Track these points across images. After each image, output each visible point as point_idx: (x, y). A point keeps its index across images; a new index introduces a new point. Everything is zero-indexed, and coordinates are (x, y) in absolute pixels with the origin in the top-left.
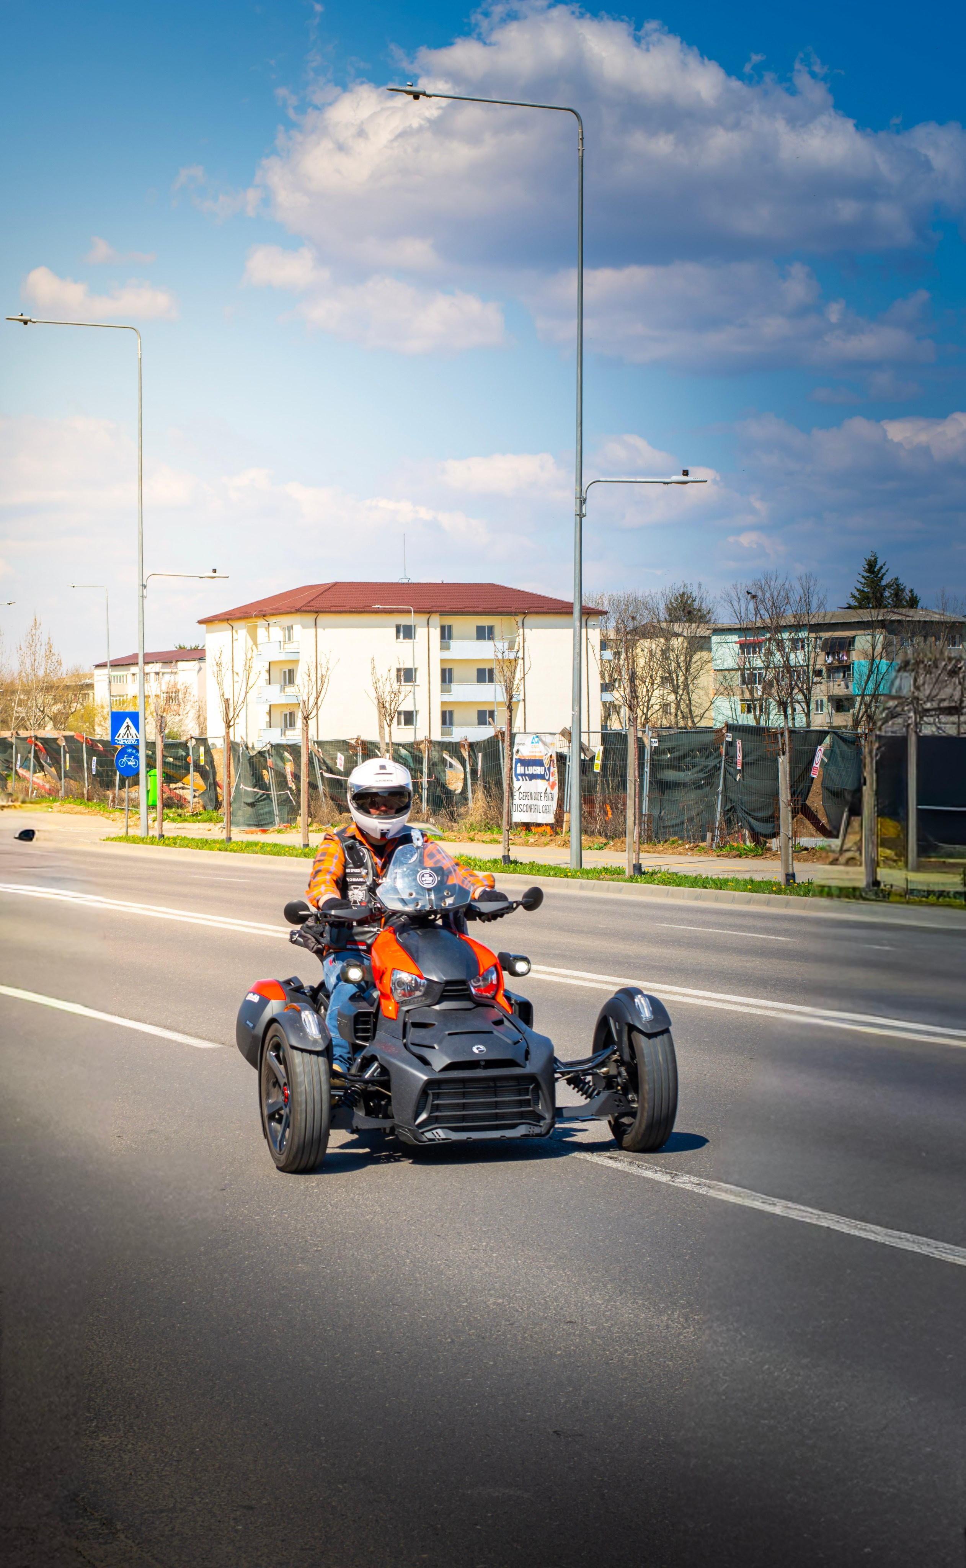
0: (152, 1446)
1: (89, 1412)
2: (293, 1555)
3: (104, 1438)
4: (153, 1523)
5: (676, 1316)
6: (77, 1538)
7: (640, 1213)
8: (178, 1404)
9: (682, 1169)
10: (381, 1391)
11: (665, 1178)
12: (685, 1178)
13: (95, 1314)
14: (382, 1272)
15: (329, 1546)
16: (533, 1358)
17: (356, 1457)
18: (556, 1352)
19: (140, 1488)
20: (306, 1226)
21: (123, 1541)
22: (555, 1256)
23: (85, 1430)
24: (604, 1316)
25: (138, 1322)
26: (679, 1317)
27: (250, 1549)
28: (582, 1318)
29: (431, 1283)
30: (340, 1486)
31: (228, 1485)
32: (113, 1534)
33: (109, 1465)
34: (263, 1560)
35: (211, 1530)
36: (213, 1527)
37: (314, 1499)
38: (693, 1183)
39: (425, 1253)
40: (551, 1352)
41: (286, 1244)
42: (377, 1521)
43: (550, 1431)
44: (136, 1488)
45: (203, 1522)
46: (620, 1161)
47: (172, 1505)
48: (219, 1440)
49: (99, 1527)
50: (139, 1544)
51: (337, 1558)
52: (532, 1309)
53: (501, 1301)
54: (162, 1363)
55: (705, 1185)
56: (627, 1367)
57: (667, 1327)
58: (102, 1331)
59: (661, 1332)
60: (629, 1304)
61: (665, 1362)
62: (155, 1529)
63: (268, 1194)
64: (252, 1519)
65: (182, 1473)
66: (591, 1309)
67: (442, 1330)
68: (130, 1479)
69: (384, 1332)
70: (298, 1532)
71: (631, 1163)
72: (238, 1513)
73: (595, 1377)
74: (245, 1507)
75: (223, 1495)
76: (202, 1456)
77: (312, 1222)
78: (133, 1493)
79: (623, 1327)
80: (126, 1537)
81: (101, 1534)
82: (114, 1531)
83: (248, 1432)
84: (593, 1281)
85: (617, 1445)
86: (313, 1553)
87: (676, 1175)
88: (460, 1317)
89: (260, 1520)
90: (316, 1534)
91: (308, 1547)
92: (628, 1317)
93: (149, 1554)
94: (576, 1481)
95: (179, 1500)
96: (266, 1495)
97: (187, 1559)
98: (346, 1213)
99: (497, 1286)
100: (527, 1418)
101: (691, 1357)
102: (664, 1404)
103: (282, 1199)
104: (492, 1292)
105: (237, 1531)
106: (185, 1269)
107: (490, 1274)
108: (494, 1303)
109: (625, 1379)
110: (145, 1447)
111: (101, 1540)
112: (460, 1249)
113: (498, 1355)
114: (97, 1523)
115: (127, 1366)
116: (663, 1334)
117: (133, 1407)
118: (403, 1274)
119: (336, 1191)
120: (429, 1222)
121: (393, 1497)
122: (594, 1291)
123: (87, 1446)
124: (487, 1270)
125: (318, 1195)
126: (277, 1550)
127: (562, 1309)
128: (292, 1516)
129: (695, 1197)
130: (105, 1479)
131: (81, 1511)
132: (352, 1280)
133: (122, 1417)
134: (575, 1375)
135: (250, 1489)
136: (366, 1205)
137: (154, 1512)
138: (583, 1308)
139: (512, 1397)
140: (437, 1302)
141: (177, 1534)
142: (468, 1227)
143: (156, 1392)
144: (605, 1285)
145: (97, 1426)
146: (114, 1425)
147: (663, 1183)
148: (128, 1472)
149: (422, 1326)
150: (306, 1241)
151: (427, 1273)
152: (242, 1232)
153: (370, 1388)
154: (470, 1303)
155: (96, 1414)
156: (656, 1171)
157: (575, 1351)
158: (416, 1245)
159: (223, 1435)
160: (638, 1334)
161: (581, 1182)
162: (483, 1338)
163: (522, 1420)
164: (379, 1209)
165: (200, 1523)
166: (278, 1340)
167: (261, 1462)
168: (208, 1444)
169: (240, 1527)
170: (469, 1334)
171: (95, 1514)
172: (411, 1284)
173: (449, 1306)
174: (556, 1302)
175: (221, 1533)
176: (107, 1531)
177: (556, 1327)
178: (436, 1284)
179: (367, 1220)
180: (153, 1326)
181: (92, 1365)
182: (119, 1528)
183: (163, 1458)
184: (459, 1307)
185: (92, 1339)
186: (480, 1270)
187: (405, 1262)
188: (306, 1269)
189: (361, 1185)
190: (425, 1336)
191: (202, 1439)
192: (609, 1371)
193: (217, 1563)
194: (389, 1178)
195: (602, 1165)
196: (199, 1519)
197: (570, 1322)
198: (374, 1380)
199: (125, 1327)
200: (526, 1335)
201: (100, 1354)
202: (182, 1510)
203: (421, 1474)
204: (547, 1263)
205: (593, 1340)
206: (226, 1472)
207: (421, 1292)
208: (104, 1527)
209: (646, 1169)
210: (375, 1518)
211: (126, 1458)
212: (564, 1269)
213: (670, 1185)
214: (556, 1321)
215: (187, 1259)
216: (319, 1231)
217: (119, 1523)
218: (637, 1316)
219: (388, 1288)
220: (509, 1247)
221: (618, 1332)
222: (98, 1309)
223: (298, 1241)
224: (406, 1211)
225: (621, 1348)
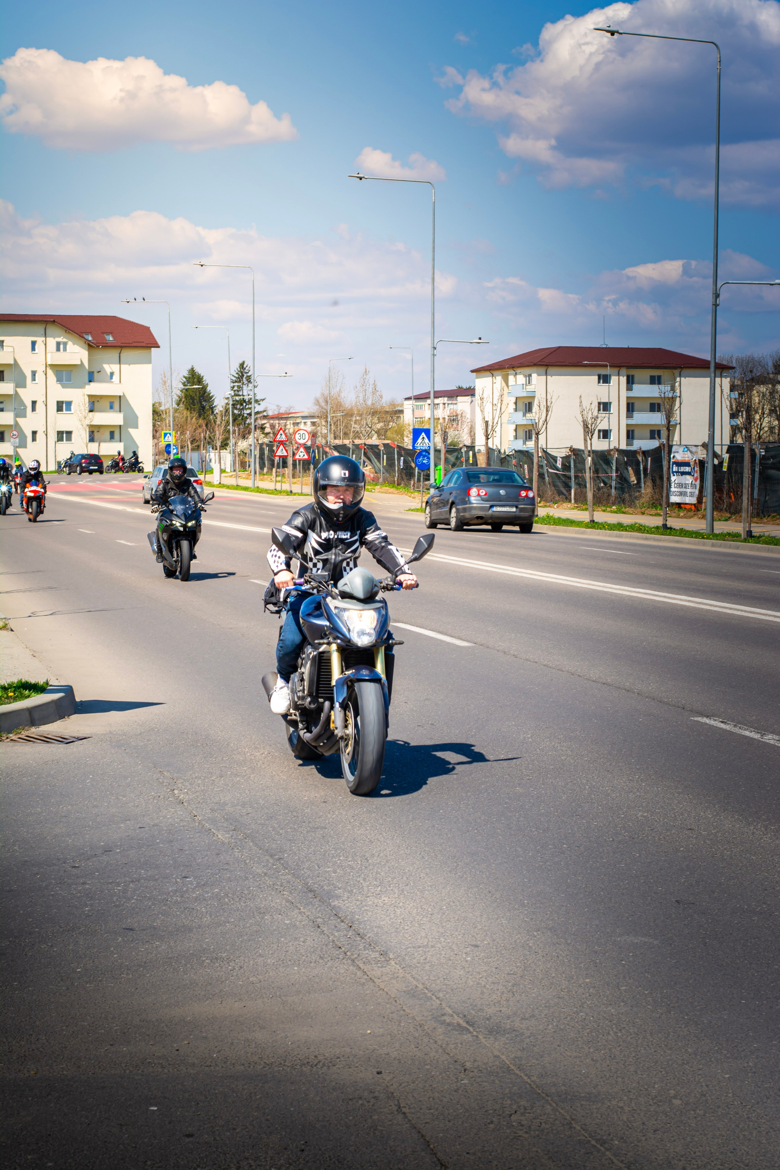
0: (415, 904)
1: (376, 881)
2: (502, 978)
3: (385, 899)
4: (413, 954)
6: (364, 963)
7: (740, 759)
8: (434, 877)
9: (769, 731)
10: (565, 872)
11: (757, 736)
12: (770, 736)
13: (384, 817)
15: (526, 972)
16: (665, 852)
17: (547, 914)
18: (680, 848)
19: (406, 931)
20: (523, 763)
21: (393, 966)
22: (683, 786)
23: (373, 893)
24: (713, 825)
25: (411, 823)
26: (761, 827)
27: (475, 973)
28: (699, 827)
29: (602, 802)
30: (535, 933)
31: (463, 931)
32: (387, 961)
33: (387, 916)
34: (482, 980)
35: (450, 960)
36: (452, 958)
37: (518, 941)
38: (775, 740)
39: (599, 782)
40: (676, 849)
41: (509, 775)
42: (558, 956)
43: (674, 900)
44: (403, 931)
45: (445, 954)
46: (728, 724)
47: (426, 943)
48: (459, 901)
49: (378, 956)
50: (403, 968)
51: (530, 980)
52: (666, 820)
53: (646, 814)
54: (425, 850)
56: (725, 859)
57: (754, 833)
59: (749, 837)
60: (731, 819)
61: (751, 857)
62: (415, 958)
63: (499, 742)
64: (477, 953)
65: (434, 923)
66: (704, 821)
67: (607, 833)
68: (400, 925)
69: (569, 833)
70: (506, 963)
71: (735, 726)
72: (468, 949)
73: (704, 865)
74: (473, 946)
75: (460, 937)
76: (447, 912)
77: (527, 760)
78: (402, 934)
79: (725, 833)
80: (396, 963)
81: (379, 961)
82: (388, 959)
83: (478, 897)
84: (707, 803)
85: (717, 911)
86: (515, 976)
87: (764, 734)
88: (619, 824)
89: (483, 954)
90: (518, 964)
91: (512, 972)
92: (729, 827)
93: (410, 975)
94: (688, 933)
95: (430, 940)
96: (487, 938)
97: (434, 979)
98: (549, 755)
99: (644, 804)
100: (659, 892)
101: (768, 854)
102: (749, 884)
104: (641, 808)
105: (467, 961)
106: (443, 789)
107: (640, 796)
108: (642, 816)
109: (724, 867)
110: (411, 905)
111: (379, 965)
112: (622, 780)
113: (642, 850)
114: (377, 953)
115: (402, 852)
117: (405, 878)
119: (543, 741)
120: (602, 761)
121: (569, 941)
122: (707, 809)
123: (374, 903)
124: (638, 794)
125: (531, 743)
126: (492, 974)
127: (685, 820)
128: (503, 952)
129: (776, 749)
130: (384, 925)
131: (367, 946)
132: (550, 799)
133: (397, 885)
134: (691, 864)
135: (477, 934)
136: (562, 750)
137: (414, 947)
138: (699, 820)
139: (650, 877)
140: (605, 814)
141: (428, 962)
142: (628, 766)
143: (420, 869)
144: (714, 806)
145: (381, 891)
146: (392, 890)
147: (755, 739)
148: (399, 921)
149: (594, 830)
150: (522, 773)
151: (599, 795)
153: (558, 869)
154: (626, 816)
155: (380, 883)
156: (751, 732)
157: (692, 848)
158: (593, 777)
159: (461, 898)
160: (734, 838)
161: (703, 738)
162: (634, 838)
163: (655, 893)
164: (570, 753)
165: (444, 955)
167: (485, 916)
168: (452, 904)
169: (469, 959)
170: (625, 836)
171: (377, 948)
172: (588, 802)
173: (612, 817)
174: (682, 815)
175: (456, 962)
176: (383, 959)
177: (681, 832)
178: (604, 802)
179: (562, 760)
180: (421, 826)
181: (380, 851)
182: (391, 957)
183: (422, 912)
184: (619, 818)
185: (381, 834)
186: (634, 794)
187: (586, 788)
188: (521, 791)
189: (559, 737)
190: (596, 836)
191: (448, 900)
192: (714, 862)
193: (453, 982)
194: (578, 733)
195: (716, 727)
196: (443, 953)
197: (690, 829)
198: (561, 864)
199: (402, 826)
200: (662, 837)
202: (432, 947)
203: (588, 927)
204: (678, 790)
205: (704, 841)
206: (462, 922)
208: (382, 957)
209: (745, 730)
210: (556, 955)
211: (398, 911)
212: (688, 794)
213: (760, 740)
214: (681, 828)
215: (445, 783)
216: (531, 766)
217: (392, 954)
218: (733, 826)
219: (574, 804)
220: (653, 779)
221: (721, 836)
222: (386, 814)
223: (517, 772)
224: (587, 755)
225: (722, 847)
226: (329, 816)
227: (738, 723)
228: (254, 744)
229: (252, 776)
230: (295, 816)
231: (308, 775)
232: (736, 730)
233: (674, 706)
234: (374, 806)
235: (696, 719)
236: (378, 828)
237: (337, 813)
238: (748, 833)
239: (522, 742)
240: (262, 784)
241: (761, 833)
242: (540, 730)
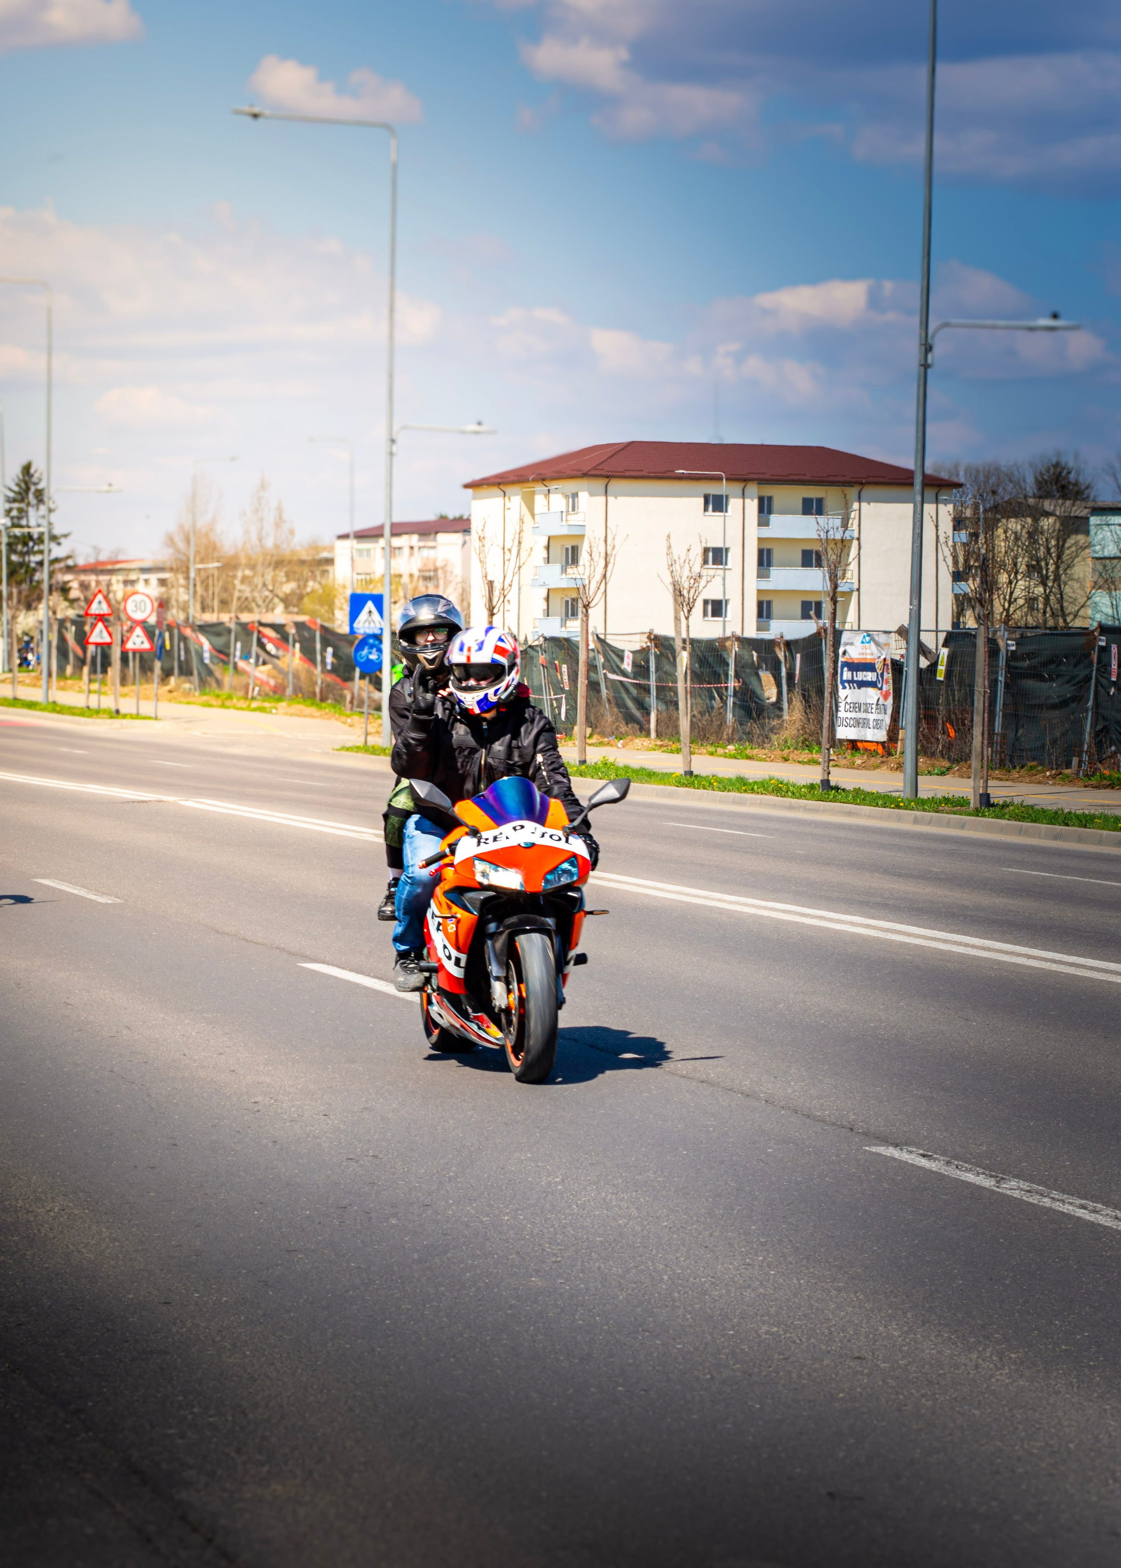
0: (334, 1498)
3: (276, 1487)
5: (988, 1354)
7: (955, 1225)
8: (370, 1447)
9: (1010, 1173)
10: (619, 1438)
11: (987, 1183)
12: (1013, 1183)
13: (278, 1333)
14: (633, 1290)
16: (810, 1401)
17: (582, 1518)
18: (838, 1394)
19: (316, 1550)
20: (545, 1231)
22: (847, 1276)
23: (253, 1477)
24: (901, 1351)
25: (330, 1344)
26: (992, 1354)
28: (873, 1354)
29: (691, 1305)
30: (561, 1554)
33: (280, 1521)
38: (1022, 1190)
39: (688, 1268)
40: (831, 1395)
41: (518, 1253)
43: (823, 1492)
44: (310, 1550)
46: (935, 1159)
48: (417, 1493)
52: (812, 1340)
54: (355, 1396)
55: (1037, 1192)
56: (923, 1415)
57: (977, 1366)
58: (285, 1355)
59: (969, 1373)
60: (934, 1339)
61: (970, 1410)
63: (502, 1190)
65: (368, 1533)
66: (885, 1343)
67: (700, 1364)
68: (304, 1538)
69: (629, 1365)
71: (948, 1163)
73: (883, 1426)
76: (394, 1513)
77: (553, 1226)
78: (306, 1555)
79: (923, 1366)
83: (453, 1484)
84: (890, 1308)
85: (904, 1512)
87: (1003, 1178)
88: (723, 1348)
92: (930, 1354)
94: (849, 1555)
98: (595, 1216)
99: (772, 1311)
100: (796, 1476)
101: (1002, 1406)
102: (966, 1462)
103: (518, 1197)
104: (766, 1318)
106: (392, 1280)
107: (765, 1295)
108: (767, 1332)
109: (920, 1431)
110: (326, 1499)
112: (731, 1264)
113: (766, 1397)
115: (312, 1398)
116: (971, 1376)
117: (315, 1449)
118: (659, 1293)
119: (585, 1189)
120: (696, 1229)
122: (890, 1320)
123: (255, 1496)
124: (761, 1290)
127: (849, 1341)
129: (1024, 1207)
130: (274, 1537)
132: (595, 1299)
133: (300, 1461)
134: (858, 1423)
136: (620, 1206)
138: (875, 1341)
139: (780, 1448)
140: (697, 1330)
142: (743, 1237)
143: (345, 1431)
144: (904, 1313)
145: (268, 1472)
146: (290, 1471)
147: (985, 1188)
148: (303, 1530)
149: (676, 1359)
150: (543, 1250)
151: (687, 1293)
152: (466, 1236)
153: (606, 1433)
154: (737, 1332)
155: (269, 1457)
156: (978, 1174)
157: (861, 1394)
158: (677, 1258)
159: (421, 1487)
160: (940, 1375)
161: (885, 1185)
162: (750, 1375)
163: (789, 1478)
164: (635, 1212)
166: (499, 1371)
167: (466, 1521)
168: (403, 1497)
170: (733, 1370)
172: (667, 1306)
173: (711, 1334)
174: (843, 1332)
177: (841, 1363)
178: (697, 1306)
179: (620, 1225)
180: (348, 1349)
181: (270, 1396)
183: (346, 1514)
184: (723, 1336)
185: (272, 1364)
186: (753, 1290)
187: (662, 1279)
188: (540, 1284)
189: (616, 1182)
190: (679, 1370)
191: (396, 1490)
192: (900, 1420)
194: (650, 1174)
195: (912, 1165)
197: (858, 1358)
198: (612, 1423)
199: (313, 1350)
200: (803, 1373)
201: (280, 1383)
203: (660, 1542)
204: (836, 1284)
205: (884, 1381)
206: (421, 1533)
207: (678, 1316)
209: (967, 1170)
211: (301, 1511)
212: (856, 1292)
213: (993, 1191)
214: (841, 1356)
215: (395, 1268)
216: (560, 1237)
218: (940, 1352)
219: (639, 1310)
220: (791, 1263)
221: (915, 1372)
222: (282, 1328)
223: (533, 1249)
224: (668, 1216)
225: (918, 1391)
226: (174, 1329)
227: (953, 1157)
228: (35, 1192)
229: (28, 1253)
230: (109, 1330)
231: (136, 1251)
232: (951, 1172)
233: (834, 1124)
234: (260, 1312)
235: (874, 1149)
236: (266, 1353)
237: (189, 1324)
238: (964, 1364)
239: (544, 1192)
240: (47, 1268)
241: (992, 1366)
242: (579, 1168)
